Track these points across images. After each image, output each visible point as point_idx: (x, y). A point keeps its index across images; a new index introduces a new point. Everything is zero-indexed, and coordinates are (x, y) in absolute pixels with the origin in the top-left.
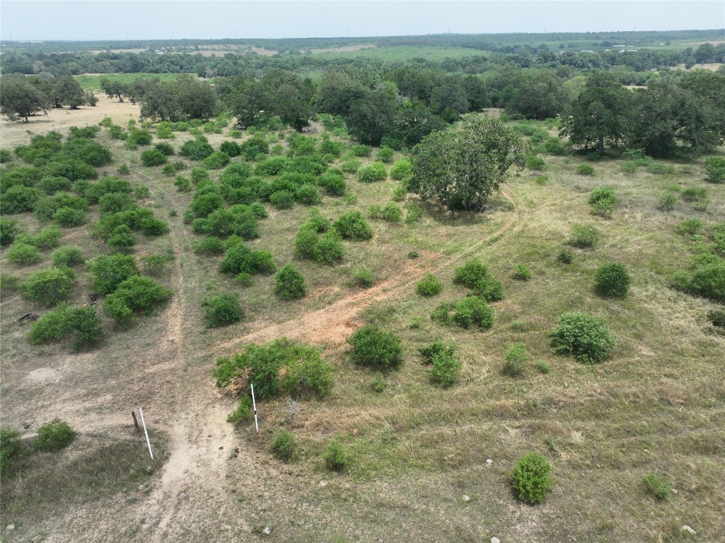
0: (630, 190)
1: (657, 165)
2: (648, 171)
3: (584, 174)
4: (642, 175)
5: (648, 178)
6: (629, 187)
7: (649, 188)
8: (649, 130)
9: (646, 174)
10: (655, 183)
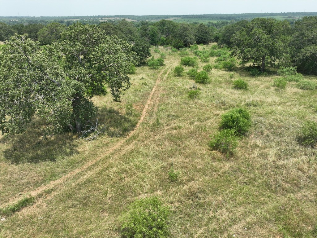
0: (274, 108)
1: (306, 82)
2: (297, 87)
3: (238, 88)
4: (291, 90)
5: (296, 93)
6: (275, 104)
7: (294, 106)
8: (301, 52)
9: (295, 90)
10: (302, 100)
